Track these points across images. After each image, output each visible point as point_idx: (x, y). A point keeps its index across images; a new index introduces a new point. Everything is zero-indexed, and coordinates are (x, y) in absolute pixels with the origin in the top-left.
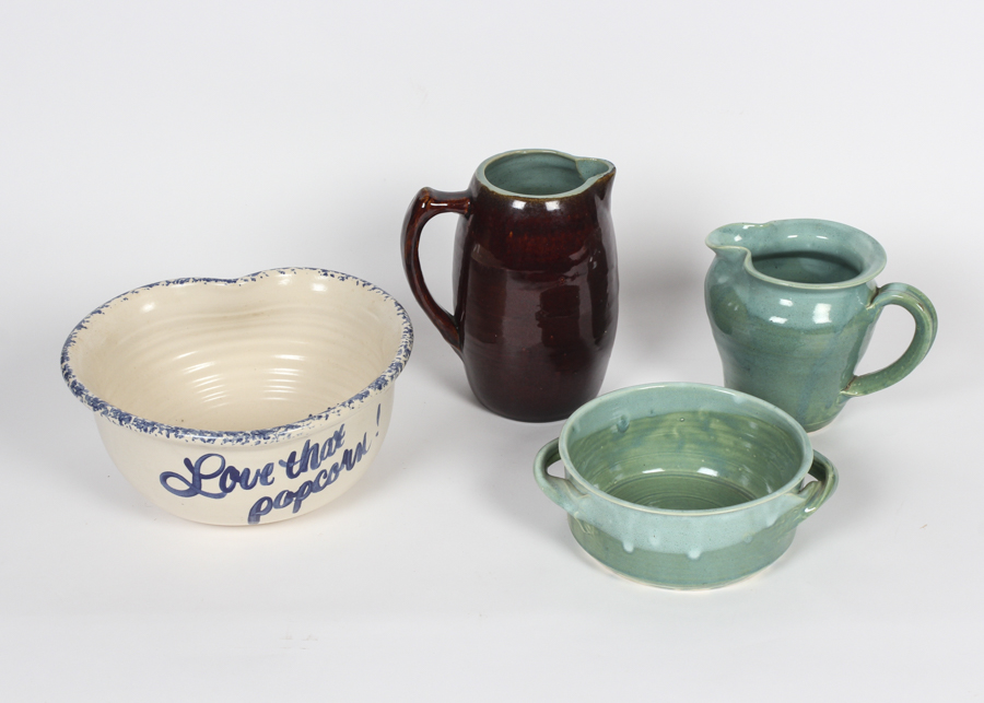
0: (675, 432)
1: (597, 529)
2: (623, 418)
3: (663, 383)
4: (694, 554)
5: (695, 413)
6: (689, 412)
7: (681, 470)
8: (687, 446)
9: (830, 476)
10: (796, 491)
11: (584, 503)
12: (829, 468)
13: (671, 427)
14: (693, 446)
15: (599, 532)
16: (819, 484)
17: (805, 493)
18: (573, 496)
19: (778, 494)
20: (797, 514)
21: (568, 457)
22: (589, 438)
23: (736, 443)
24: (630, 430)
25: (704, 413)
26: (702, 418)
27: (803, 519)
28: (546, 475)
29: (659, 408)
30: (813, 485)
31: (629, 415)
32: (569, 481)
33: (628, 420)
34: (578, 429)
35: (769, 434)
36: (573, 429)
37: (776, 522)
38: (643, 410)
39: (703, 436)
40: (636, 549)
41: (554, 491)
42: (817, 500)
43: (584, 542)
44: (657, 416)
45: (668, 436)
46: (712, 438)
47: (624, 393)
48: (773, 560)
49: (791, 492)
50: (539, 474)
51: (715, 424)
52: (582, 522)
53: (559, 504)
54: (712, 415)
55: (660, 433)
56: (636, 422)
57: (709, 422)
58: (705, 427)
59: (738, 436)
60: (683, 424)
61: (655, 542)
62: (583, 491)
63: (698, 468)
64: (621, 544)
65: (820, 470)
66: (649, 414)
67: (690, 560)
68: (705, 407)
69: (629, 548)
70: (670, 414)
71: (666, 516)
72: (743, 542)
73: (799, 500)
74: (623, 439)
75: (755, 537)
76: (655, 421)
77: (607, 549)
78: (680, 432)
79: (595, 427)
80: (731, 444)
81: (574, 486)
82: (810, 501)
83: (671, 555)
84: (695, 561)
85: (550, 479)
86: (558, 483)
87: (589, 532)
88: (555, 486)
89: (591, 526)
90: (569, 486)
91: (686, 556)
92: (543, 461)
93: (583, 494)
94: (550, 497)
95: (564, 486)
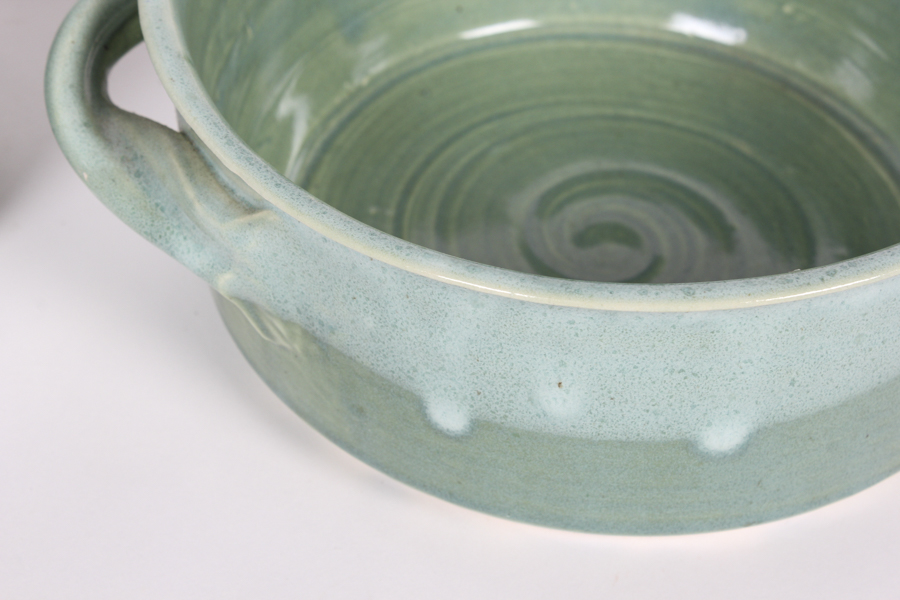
1: (310, 336)
4: (722, 437)
11: (253, 243)
15: (321, 349)
21: (178, 45)
32: (184, 138)
40: (478, 424)
41: (130, 185)
50: (69, 112)
52: (251, 307)
53: (153, 237)
61: (561, 404)
62: (241, 194)
63: (666, 14)
64: (420, 407)
67: (706, 458)
69: (450, 417)
71: (614, 313)
83: (624, 444)
84: (724, 458)
85: (115, 126)
86: (144, 146)
87: (281, 342)
88: (132, 161)
89: (287, 323)
90: (187, 164)
91: (688, 447)
92: (85, 55)
93: (250, 208)
94: (119, 213)
95: (166, 162)
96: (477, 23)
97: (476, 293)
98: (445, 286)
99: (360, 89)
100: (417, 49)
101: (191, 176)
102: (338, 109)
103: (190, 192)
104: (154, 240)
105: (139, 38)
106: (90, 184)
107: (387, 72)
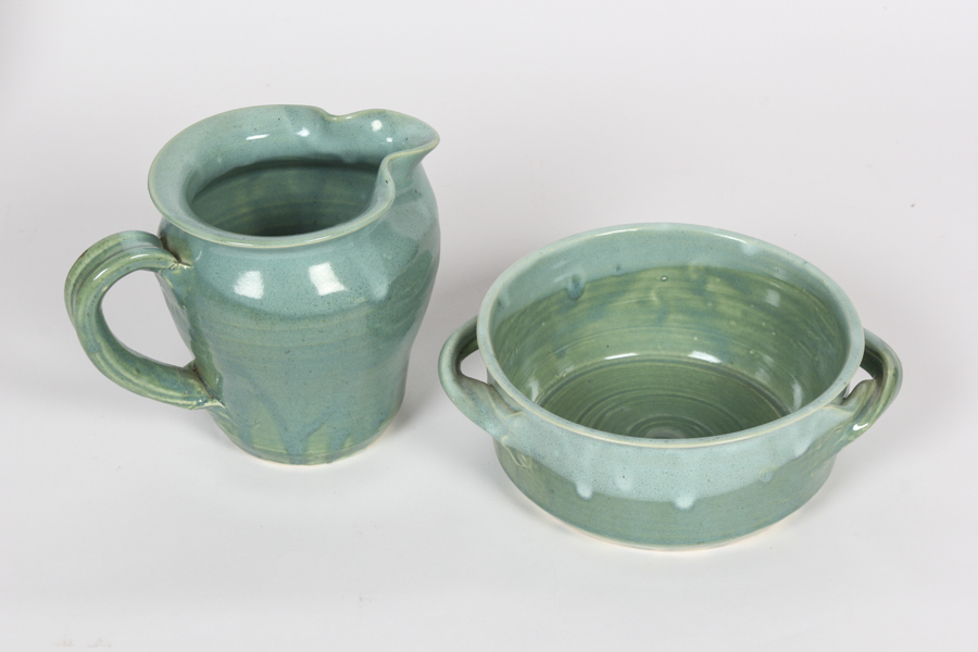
0: (653, 297)
1: (535, 461)
2: (575, 281)
3: (635, 225)
4: (684, 502)
5: (683, 268)
6: (675, 268)
7: (663, 353)
8: (672, 317)
9: (890, 373)
10: (840, 400)
11: (516, 424)
12: (888, 359)
13: (648, 289)
14: (680, 317)
15: (539, 466)
16: (874, 386)
17: (853, 403)
18: (499, 412)
19: (811, 409)
20: (840, 436)
21: (491, 351)
22: (523, 313)
23: (745, 313)
24: (585, 296)
25: (697, 269)
26: (694, 276)
27: (848, 442)
28: (458, 376)
29: (629, 262)
30: (864, 387)
31: (583, 273)
32: (492, 387)
33: (583, 281)
34: (507, 302)
35: (796, 302)
36: (499, 304)
37: (809, 449)
38: (604, 266)
39: (695, 302)
40: (595, 494)
41: (470, 403)
42: (870, 411)
43: (517, 478)
44: (626, 274)
45: (643, 303)
46: (710, 305)
47: (575, 241)
48: (803, 504)
49: (832, 403)
50: (448, 376)
51: (713, 286)
52: (514, 450)
53: (478, 423)
54: (708, 271)
55: (631, 298)
56: (596, 283)
57: (705, 282)
58: (698, 289)
59: (748, 303)
60: (665, 284)
61: (624, 485)
62: (513, 405)
64: (574, 487)
65: (874, 361)
66: (614, 271)
67: (679, 510)
68: (700, 260)
69: (585, 491)
70: (645, 270)
71: (641, 448)
72: (759, 482)
73: (844, 414)
74: (576, 310)
75: (776, 474)
76: (624, 281)
77: (552, 491)
78: (661, 297)
79: (533, 296)
80: (739, 314)
81: (501, 397)
82: (860, 415)
83: (648, 503)
84: (685, 511)
85: (465, 382)
86: (476, 389)
87: (524, 465)
88: (471, 394)
89: (527, 456)
90: (493, 395)
91: (671, 505)
92: (454, 355)
93: (515, 411)
94: (465, 413)
95: (485, 395)
96: (611, 355)
97: (594, 439)
98: (584, 437)
99: (562, 378)
100: (587, 363)
101: (494, 400)
102: (552, 386)
103: (493, 405)
104: (478, 424)
105: (477, 348)
106: (455, 403)
107: (574, 372)
